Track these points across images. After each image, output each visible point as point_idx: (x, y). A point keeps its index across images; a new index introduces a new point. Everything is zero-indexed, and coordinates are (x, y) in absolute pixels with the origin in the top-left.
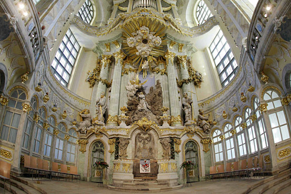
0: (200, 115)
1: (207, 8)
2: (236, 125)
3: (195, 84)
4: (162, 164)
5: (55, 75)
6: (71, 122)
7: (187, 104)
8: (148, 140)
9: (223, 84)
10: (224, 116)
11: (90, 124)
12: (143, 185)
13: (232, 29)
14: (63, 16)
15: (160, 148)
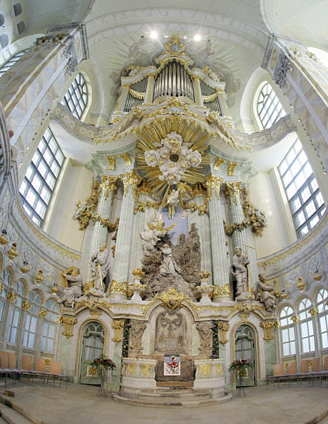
0: (261, 283)
1: (277, 100)
2: (318, 301)
3: (254, 230)
4: (202, 364)
5: (24, 206)
6: (49, 287)
7: (241, 266)
8: (177, 323)
9: (298, 230)
10: (300, 287)
11: (80, 292)
12: (173, 396)
13: (319, 143)
14: (40, 108)
15: (196, 337)
